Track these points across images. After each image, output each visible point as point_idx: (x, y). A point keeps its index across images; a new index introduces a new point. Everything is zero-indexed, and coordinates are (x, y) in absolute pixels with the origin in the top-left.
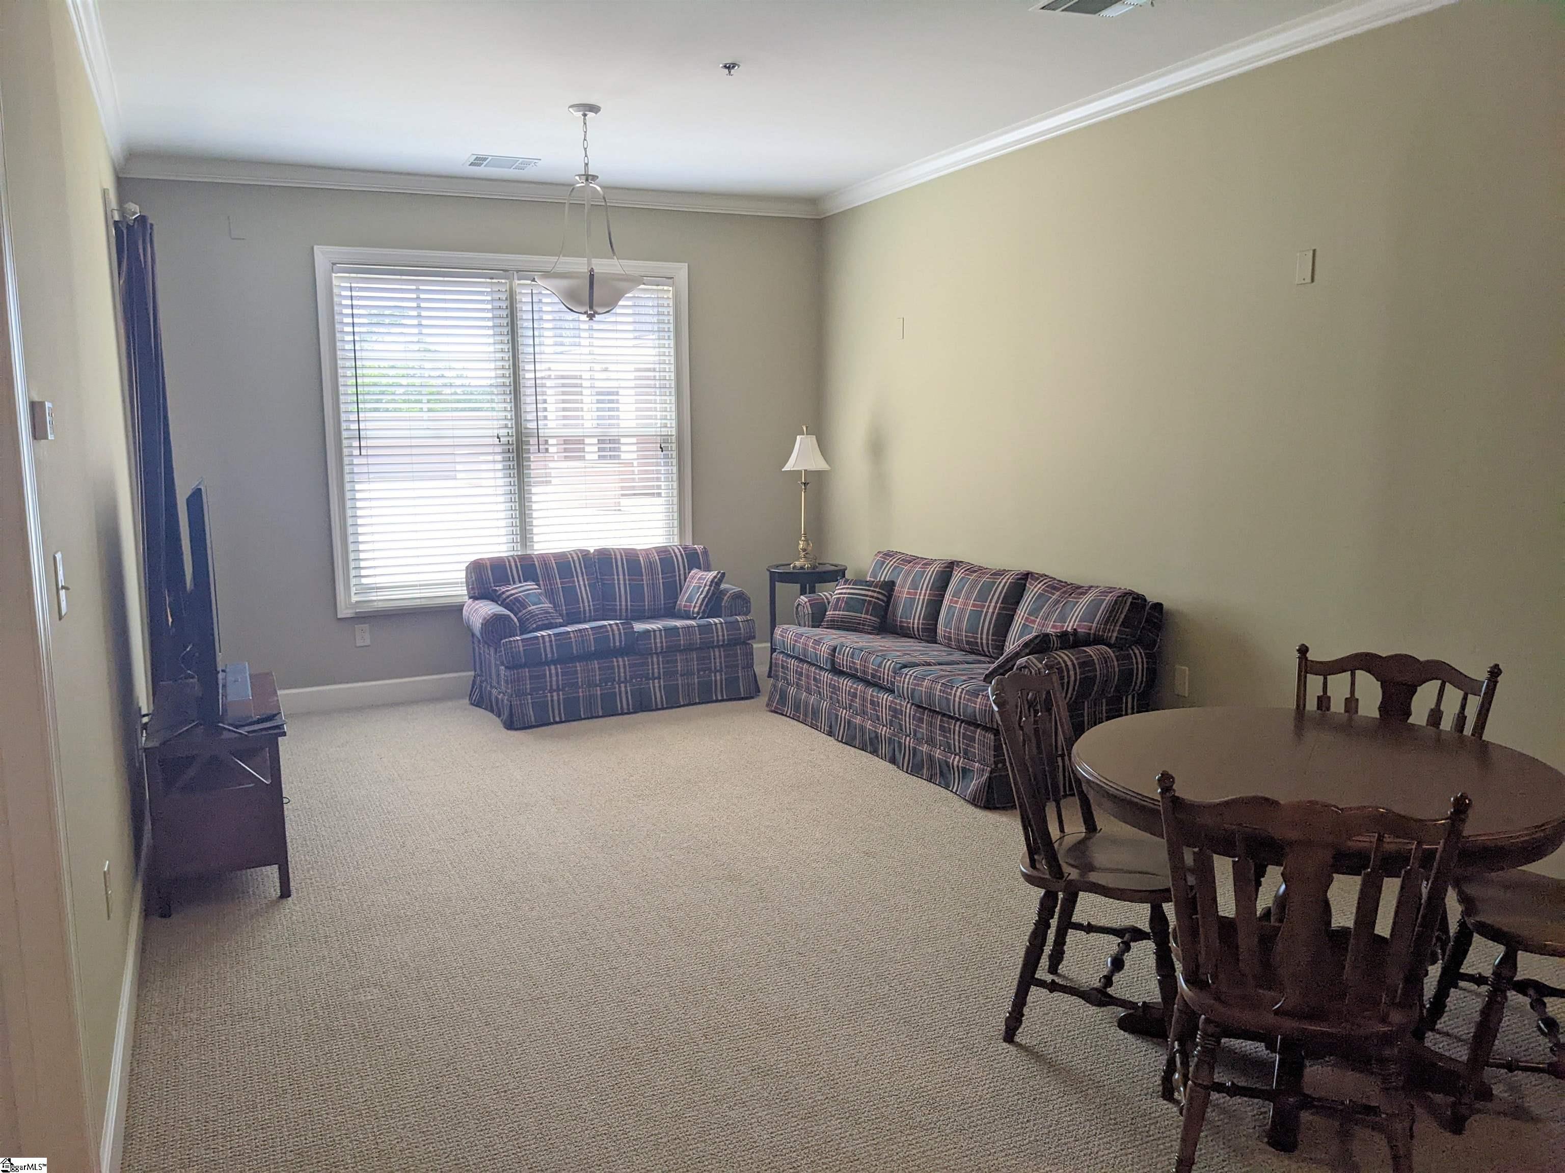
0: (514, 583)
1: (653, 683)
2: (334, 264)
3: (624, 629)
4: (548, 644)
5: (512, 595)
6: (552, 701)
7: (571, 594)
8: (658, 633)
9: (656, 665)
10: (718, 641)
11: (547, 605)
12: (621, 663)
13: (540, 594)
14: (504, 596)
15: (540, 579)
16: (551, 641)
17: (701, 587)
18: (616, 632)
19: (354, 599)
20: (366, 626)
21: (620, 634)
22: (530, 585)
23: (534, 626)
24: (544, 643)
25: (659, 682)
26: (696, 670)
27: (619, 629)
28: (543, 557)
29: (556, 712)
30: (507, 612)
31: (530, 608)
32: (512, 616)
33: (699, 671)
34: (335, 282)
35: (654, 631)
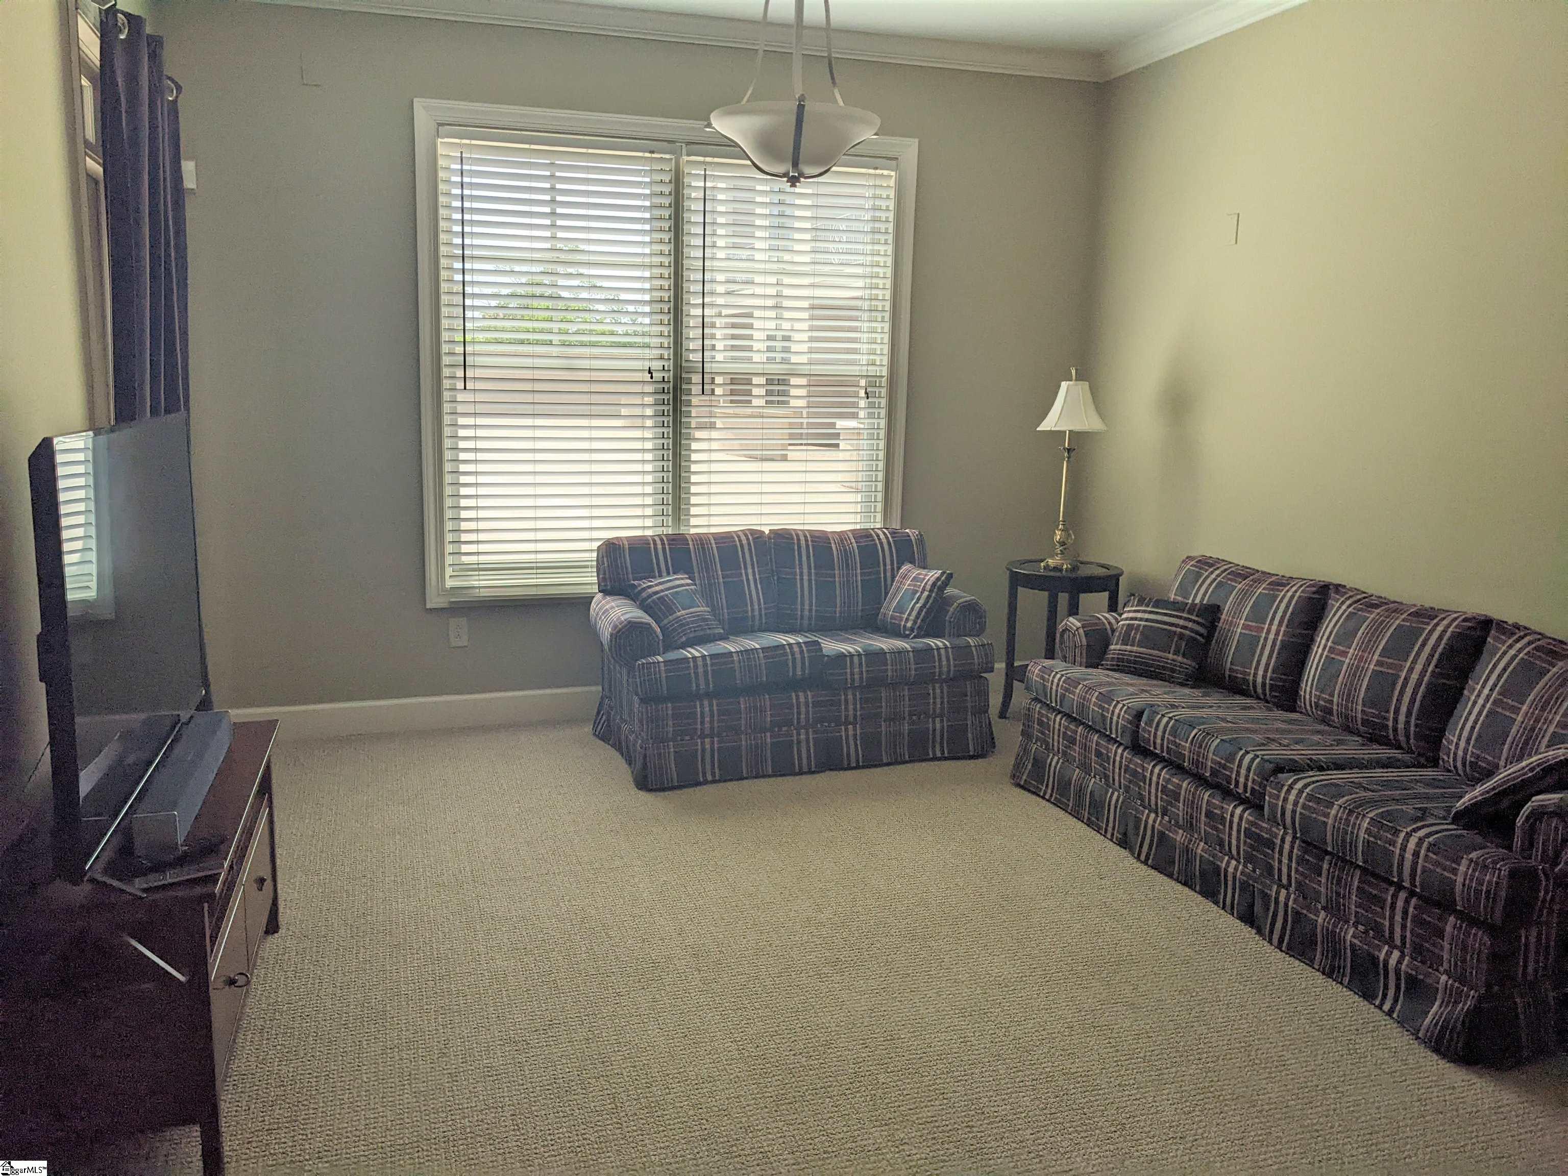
0: (660, 576)
1: (846, 730)
2: (440, 125)
3: (808, 651)
4: (701, 670)
5: (656, 593)
6: (703, 750)
7: (736, 593)
8: (856, 659)
9: (851, 704)
10: (940, 674)
11: (702, 609)
12: (802, 699)
13: (694, 592)
14: (644, 595)
15: (696, 570)
16: (705, 665)
17: (915, 592)
18: (798, 656)
19: (450, 583)
20: (463, 621)
21: (803, 658)
22: (681, 580)
23: (684, 639)
24: (696, 667)
25: (855, 729)
26: (907, 714)
27: (802, 652)
28: (701, 540)
29: (708, 767)
30: (647, 619)
31: (679, 614)
32: (654, 625)
33: (911, 715)
34: (441, 150)
35: (851, 656)
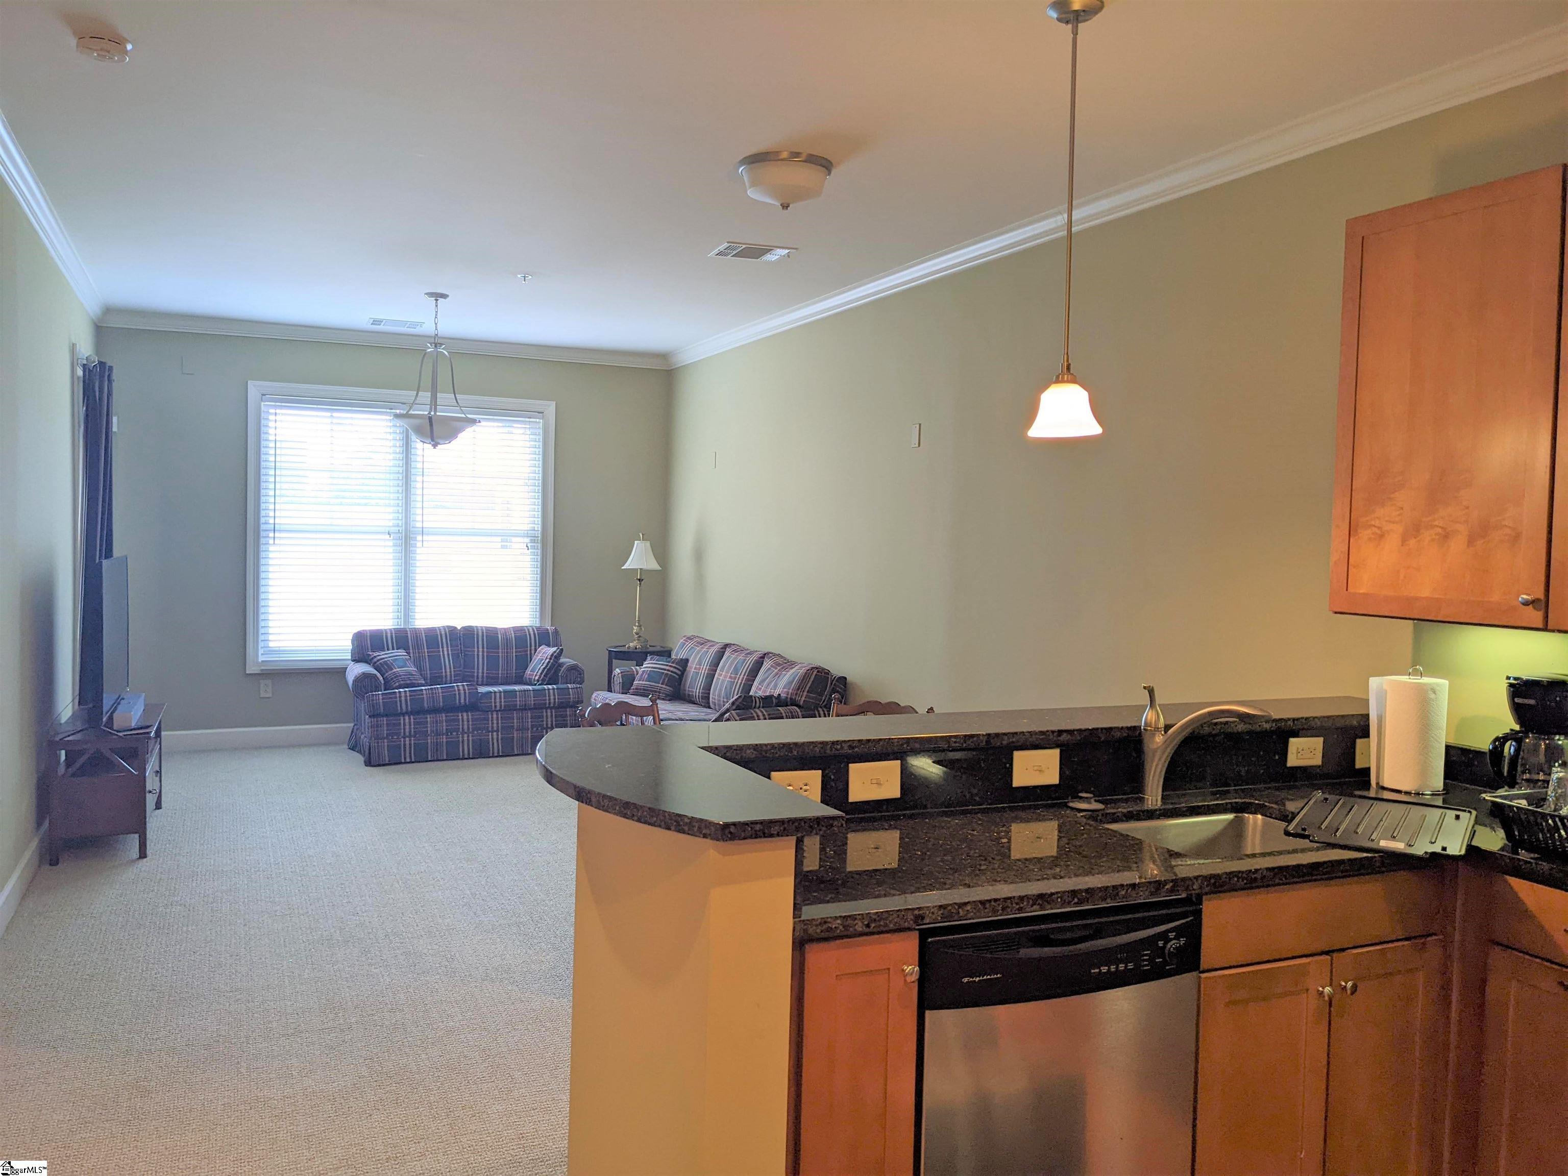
0: (388, 649)
1: (492, 735)
2: (263, 395)
3: (469, 689)
4: (403, 699)
5: (383, 658)
6: (405, 745)
7: (435, 660)
8: (498, 695)
9: (495, 720)
10: (550, 703)
11: (412, 669)
12: (465, 717)
13: (407, 660)
14: (375, 660)
15: (411, 648)
16: (406, 696)
17: (542, 660)
18: (462, 692)
19: (261, 659)
20: (269, 682)
21: (465, 693)
22: (402, 652)
23: (397, 684)
24: (400, 697)
25: (498, 735)
26: (530, 727)
27: (464, 690)
28: (416, 631)
29: (408, 755)
30: (375, 672)
31: (395, 670)
32: (379, 675)
33: (532, 726)
34: (263, 408)
35: (495, 692)
